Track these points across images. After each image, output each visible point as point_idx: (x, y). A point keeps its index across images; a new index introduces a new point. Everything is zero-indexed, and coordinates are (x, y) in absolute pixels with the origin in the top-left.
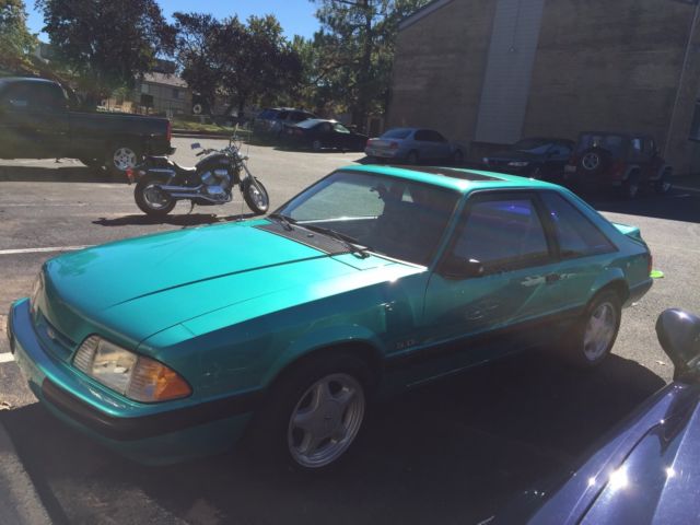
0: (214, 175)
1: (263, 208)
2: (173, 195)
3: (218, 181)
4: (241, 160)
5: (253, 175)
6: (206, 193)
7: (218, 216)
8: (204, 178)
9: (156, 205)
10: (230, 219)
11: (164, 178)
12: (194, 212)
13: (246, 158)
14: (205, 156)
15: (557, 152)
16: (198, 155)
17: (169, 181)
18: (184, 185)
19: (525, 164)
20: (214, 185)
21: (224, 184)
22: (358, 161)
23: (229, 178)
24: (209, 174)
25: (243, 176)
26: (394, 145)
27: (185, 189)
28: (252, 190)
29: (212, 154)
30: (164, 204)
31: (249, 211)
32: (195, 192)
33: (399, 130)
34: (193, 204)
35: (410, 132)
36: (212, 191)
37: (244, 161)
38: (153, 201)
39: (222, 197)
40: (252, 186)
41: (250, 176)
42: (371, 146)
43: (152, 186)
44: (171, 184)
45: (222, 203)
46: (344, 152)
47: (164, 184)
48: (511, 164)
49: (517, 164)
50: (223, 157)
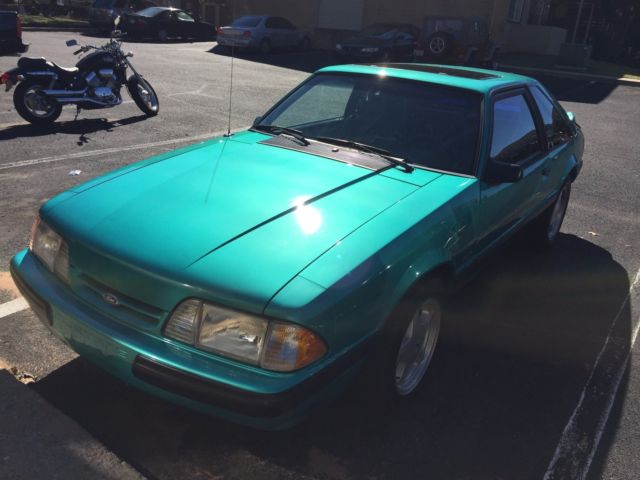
0: (99, 76)
1: (155, 108)
2: (60, 100)
3: (104, 81)
4: (125, 57)
5: (139, 72)
6: (93, 96)
7: (110, 120)
8: (88, 80)
9: (40, 113)
10: (124, 122)
11: (45, 82)
12: (81, 117)
13: (130, 55)
14: (84, 55)
15: (402, 38)
16: (76, 53)
17: (52, 84)
18: (70, 89)
19: (376, 49)
20: (101, 86)
21: (110, 85)
22: (211, 51)
23: (115, 77)
24: (94, 74)
25: (129, 74)
26: (247, 33)
27: (70, 92)
28: (140, 90)
29: (92, 51)
30: (48, 111)
31: (141, 113)
32: (81, 96)
33: (248, 18)
34: (78, 108)
35: (260, 20)
36: (101, 93)
37: (128, 58)
38: (35, 108)
39: (111, 99)
40: (140, 86)
41: (136, 73)
42: (223, 35)
43: (32, 91)
44: (54, 89)
45: (112, 106)
46: (191, 42)
47: (47, 88)
48: (364, 50)
49: (368, 50)
50: (106, 54)
